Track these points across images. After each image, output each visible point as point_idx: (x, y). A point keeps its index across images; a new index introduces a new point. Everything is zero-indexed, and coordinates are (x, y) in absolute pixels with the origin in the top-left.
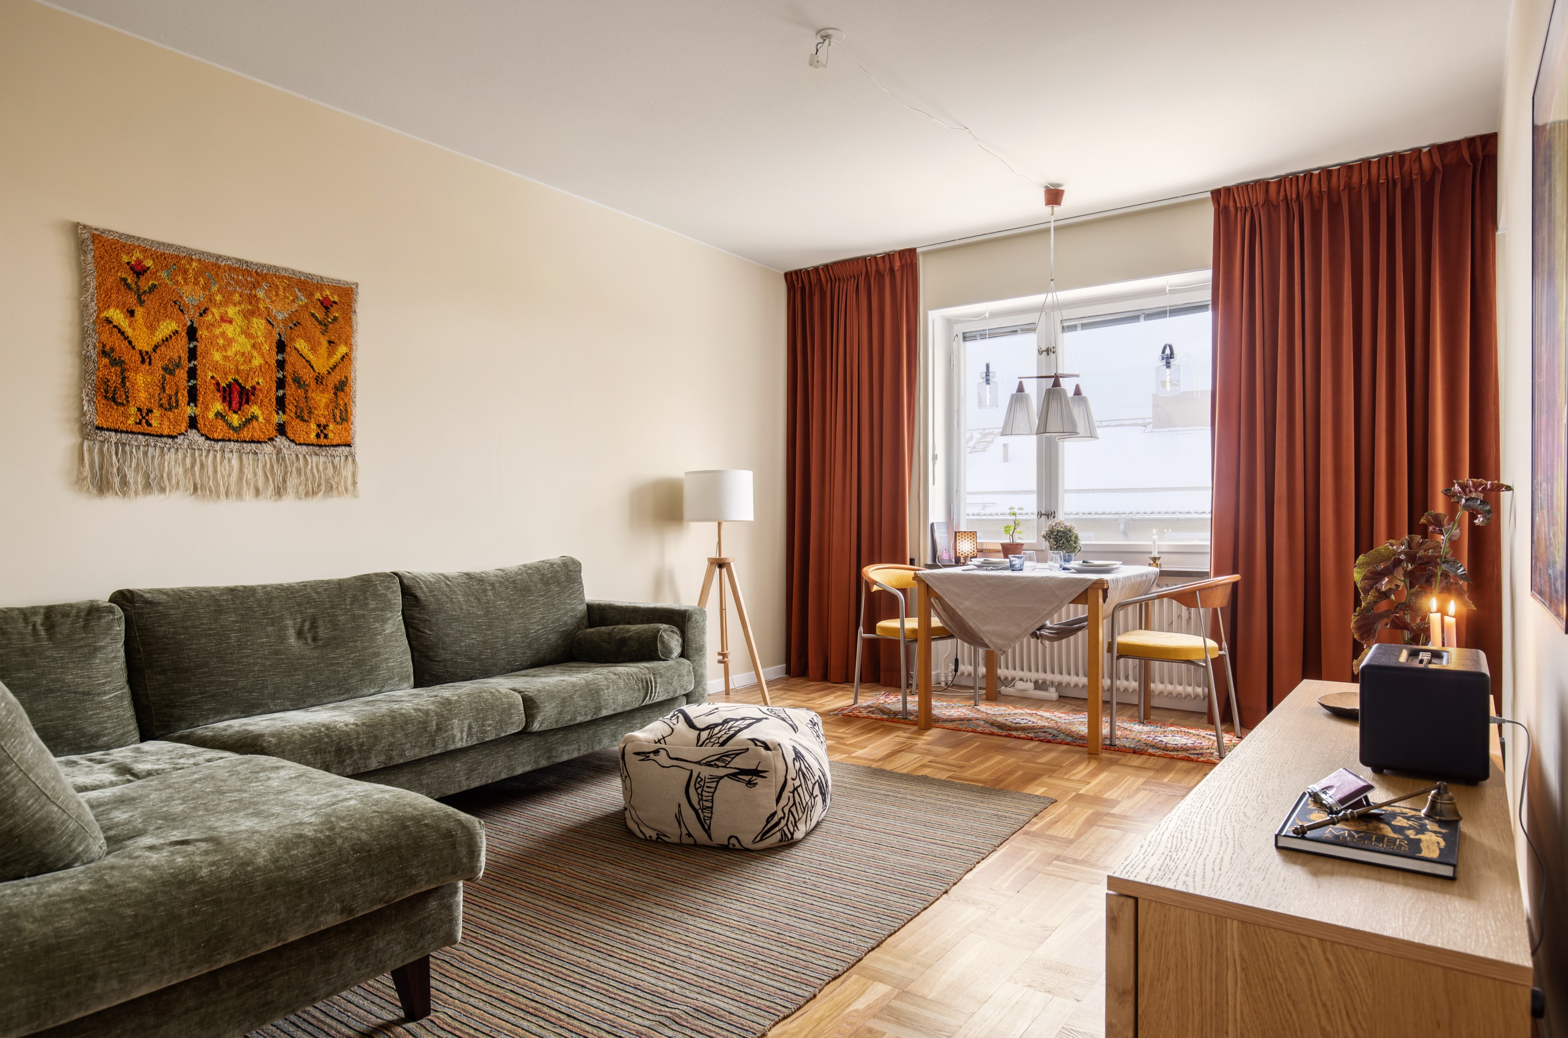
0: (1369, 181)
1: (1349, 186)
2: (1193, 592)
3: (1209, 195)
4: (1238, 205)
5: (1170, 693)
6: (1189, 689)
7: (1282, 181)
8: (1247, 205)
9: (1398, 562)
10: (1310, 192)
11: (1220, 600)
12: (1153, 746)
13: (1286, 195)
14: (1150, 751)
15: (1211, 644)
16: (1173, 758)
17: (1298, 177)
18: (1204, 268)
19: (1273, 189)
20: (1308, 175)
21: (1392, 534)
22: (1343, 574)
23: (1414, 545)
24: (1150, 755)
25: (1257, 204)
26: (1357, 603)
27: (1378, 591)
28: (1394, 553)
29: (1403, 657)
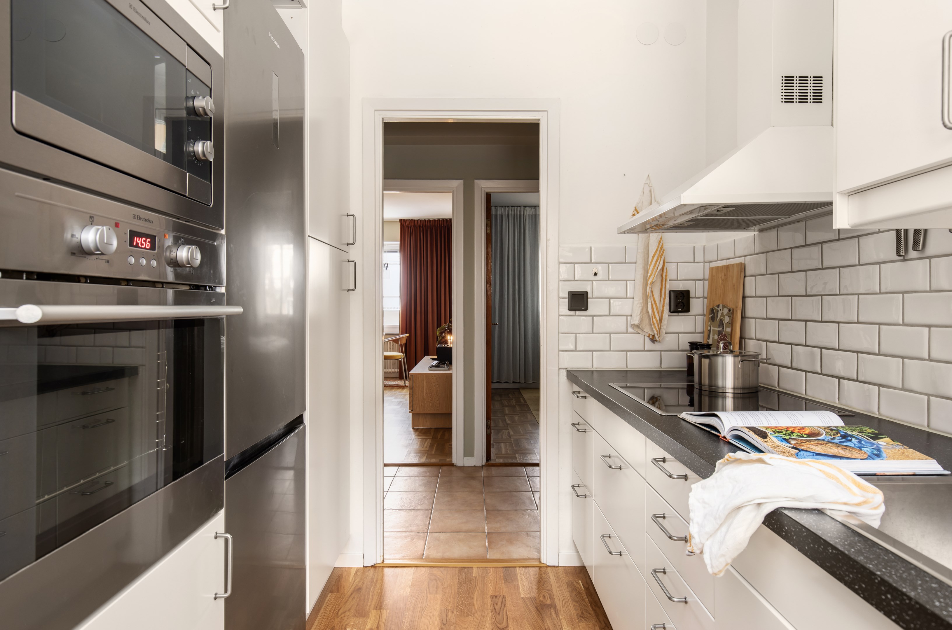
0: (439, 225)
1: (435, 225)
2: (398, 339)
3: (399, 220)
4: (407, 225)
5: (388, 372)
6: (393, 370)
7: (418, 220)
8: (409, 225)
9: (446, 330)
10: (425, 225)
11: (404, 341)
12: (387, 385)
13: (419, 225)
14: (386, 386)
15: (402, 354)
16: (393, 387)
17: (422, 220)
18: (397, 241)
19: (416, 222)
20: (425, 220)
21: (445, 323)
22: (434, 333)
23: (449, 326)
24: (387, 387)
25: (412, 226)
26: (437, 339)
27: (442, 336)
28: (445, 327)
29: (443, 346)
